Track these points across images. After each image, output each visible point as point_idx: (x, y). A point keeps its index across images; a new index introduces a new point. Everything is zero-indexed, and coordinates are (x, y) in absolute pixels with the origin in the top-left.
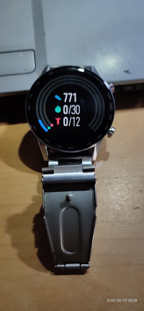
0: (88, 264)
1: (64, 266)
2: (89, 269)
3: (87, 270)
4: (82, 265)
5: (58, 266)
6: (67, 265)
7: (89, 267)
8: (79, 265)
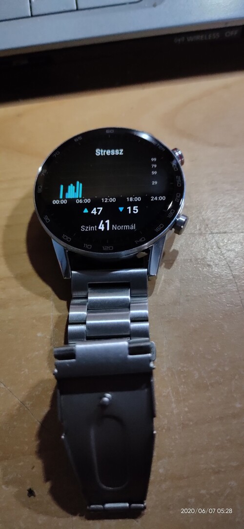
0: (143, 503)
1: (101, 506)
2: (146, 511)
3: (143, 512)
4: (133, 505)
5: (93, 506)
6: (108, 505)
7: (145, 508)
8: (127, 505)
